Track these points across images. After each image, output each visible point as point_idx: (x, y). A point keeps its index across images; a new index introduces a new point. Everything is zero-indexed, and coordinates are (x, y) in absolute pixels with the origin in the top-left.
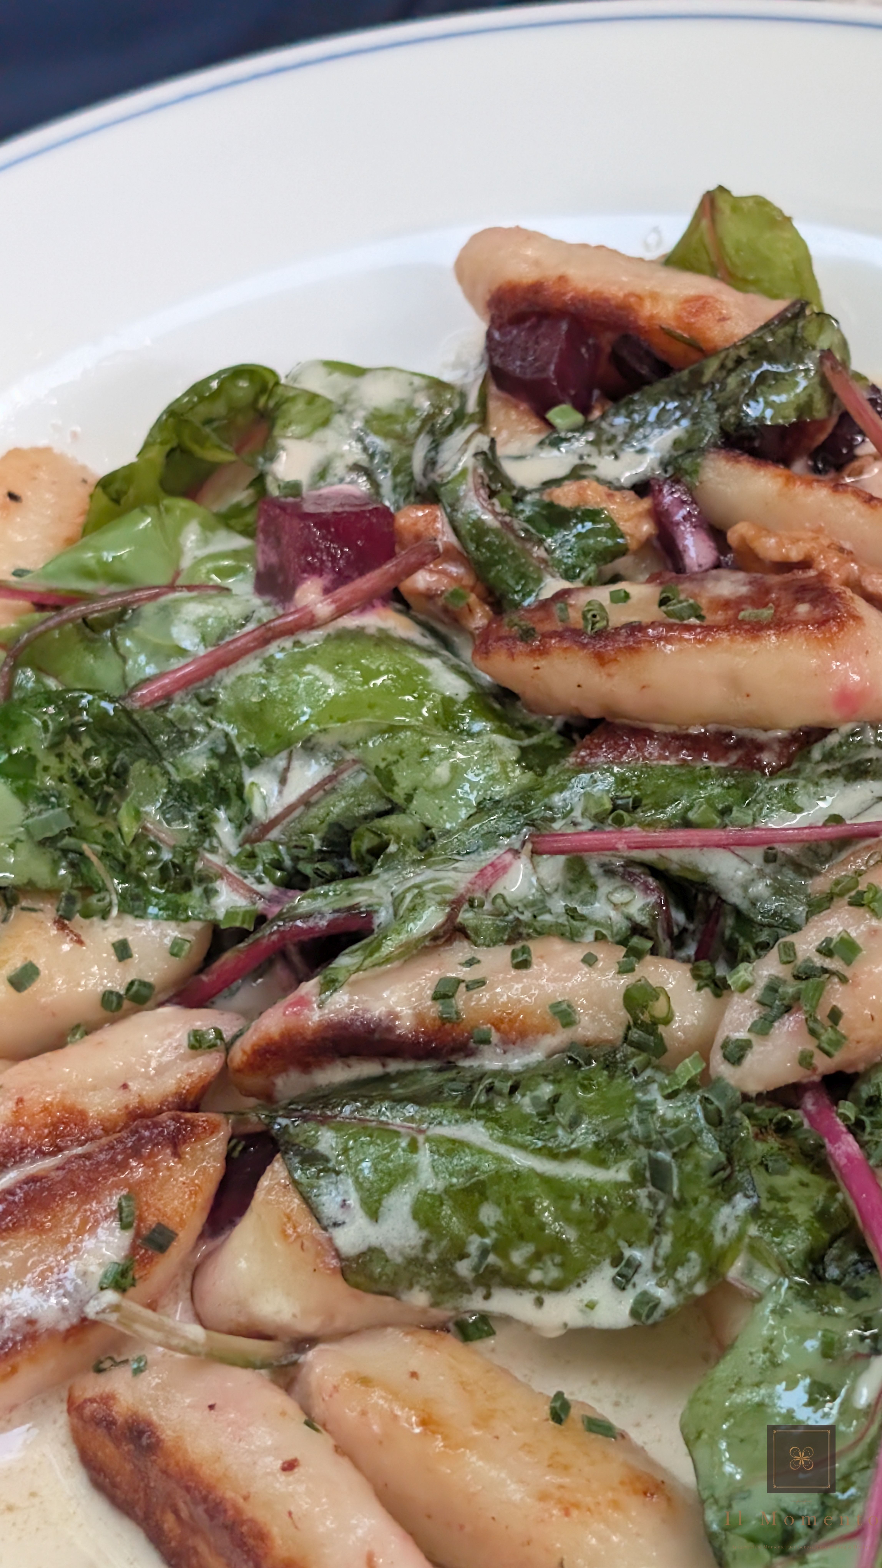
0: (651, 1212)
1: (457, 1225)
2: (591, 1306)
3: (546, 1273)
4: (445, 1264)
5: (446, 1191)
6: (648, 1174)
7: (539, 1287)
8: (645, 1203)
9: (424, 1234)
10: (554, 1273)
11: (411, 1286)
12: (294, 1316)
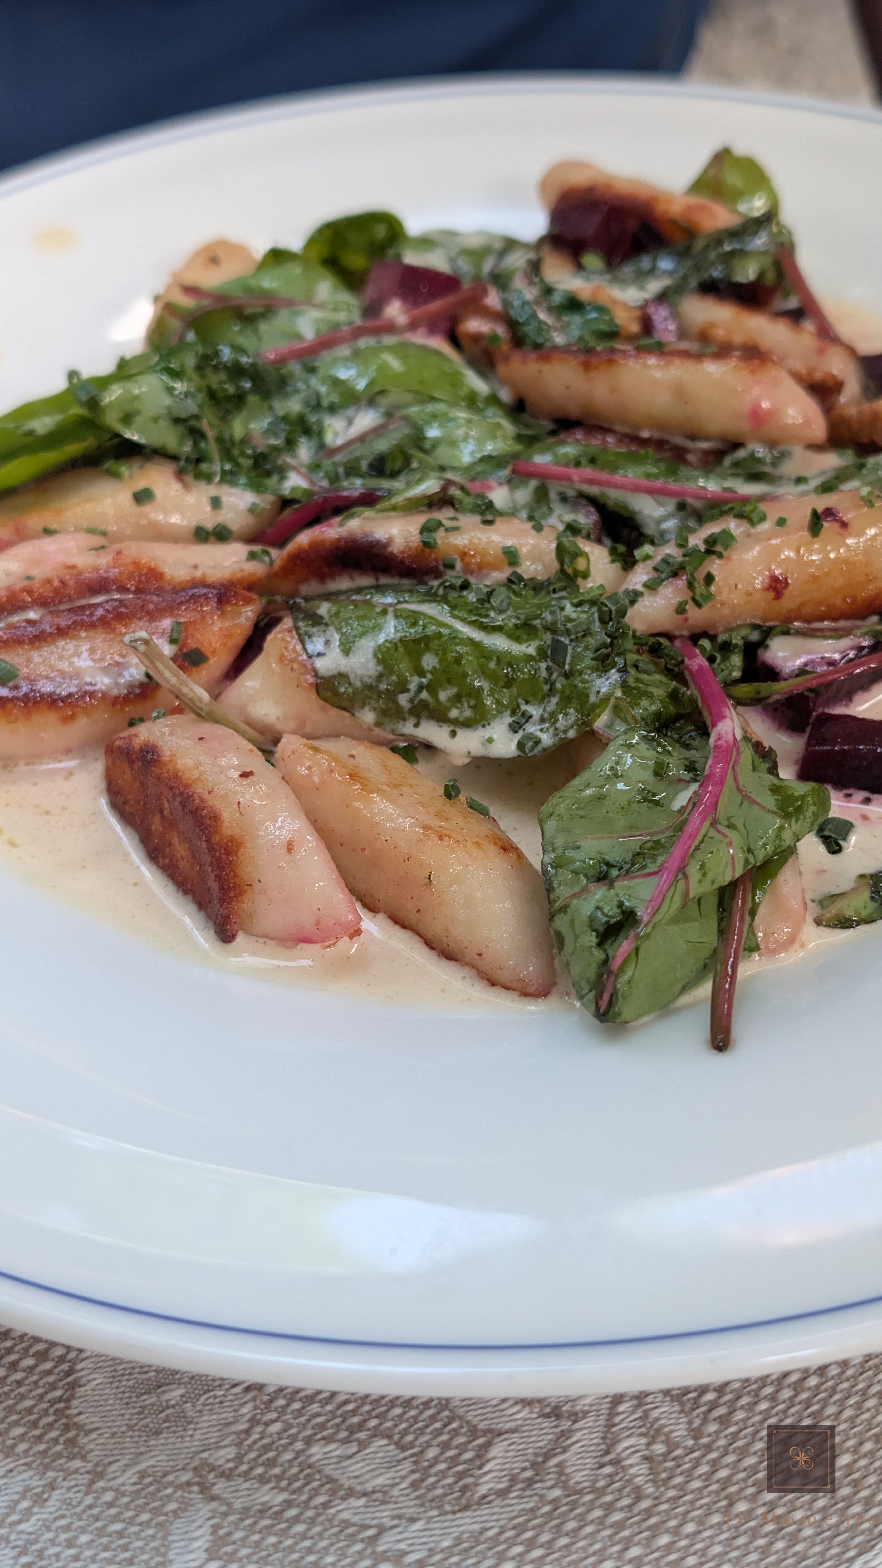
0: (546, 681)
1: (404, 666)
2: (490, 740)
3: (462, 712)
4: (391, 695)
5: (401, 640)
6: (549, 652)
7: (456, 722)
8: (544, 674)
9: (380, 668)
10: (468, 713)
11: (363, 707)
12: (278, 718)
